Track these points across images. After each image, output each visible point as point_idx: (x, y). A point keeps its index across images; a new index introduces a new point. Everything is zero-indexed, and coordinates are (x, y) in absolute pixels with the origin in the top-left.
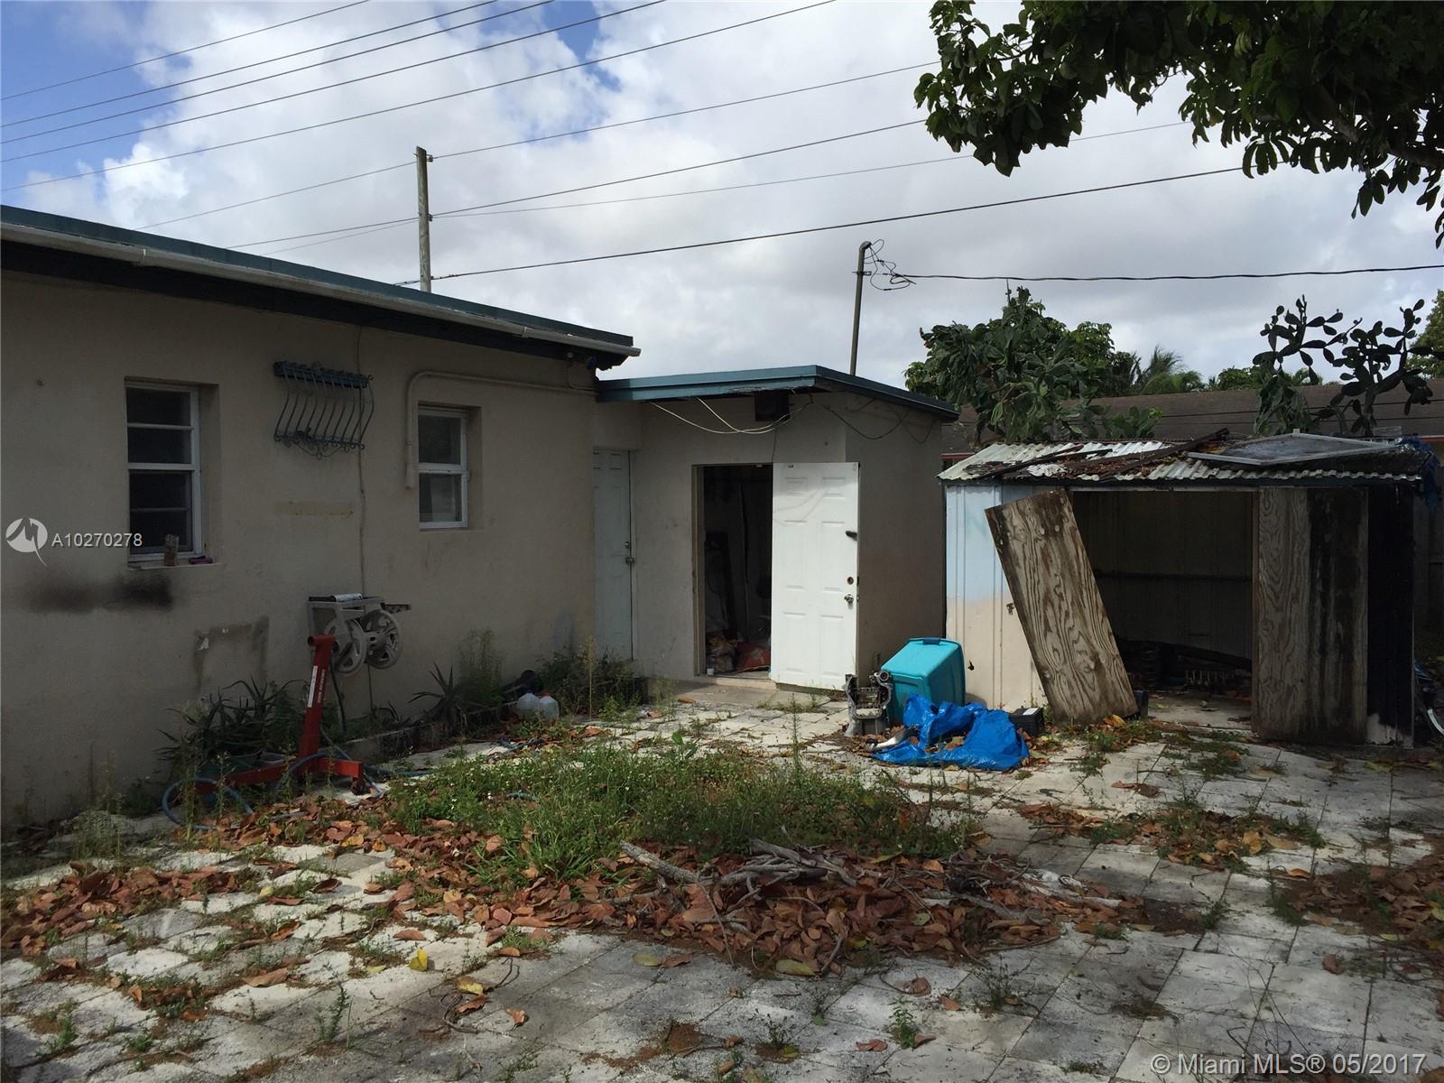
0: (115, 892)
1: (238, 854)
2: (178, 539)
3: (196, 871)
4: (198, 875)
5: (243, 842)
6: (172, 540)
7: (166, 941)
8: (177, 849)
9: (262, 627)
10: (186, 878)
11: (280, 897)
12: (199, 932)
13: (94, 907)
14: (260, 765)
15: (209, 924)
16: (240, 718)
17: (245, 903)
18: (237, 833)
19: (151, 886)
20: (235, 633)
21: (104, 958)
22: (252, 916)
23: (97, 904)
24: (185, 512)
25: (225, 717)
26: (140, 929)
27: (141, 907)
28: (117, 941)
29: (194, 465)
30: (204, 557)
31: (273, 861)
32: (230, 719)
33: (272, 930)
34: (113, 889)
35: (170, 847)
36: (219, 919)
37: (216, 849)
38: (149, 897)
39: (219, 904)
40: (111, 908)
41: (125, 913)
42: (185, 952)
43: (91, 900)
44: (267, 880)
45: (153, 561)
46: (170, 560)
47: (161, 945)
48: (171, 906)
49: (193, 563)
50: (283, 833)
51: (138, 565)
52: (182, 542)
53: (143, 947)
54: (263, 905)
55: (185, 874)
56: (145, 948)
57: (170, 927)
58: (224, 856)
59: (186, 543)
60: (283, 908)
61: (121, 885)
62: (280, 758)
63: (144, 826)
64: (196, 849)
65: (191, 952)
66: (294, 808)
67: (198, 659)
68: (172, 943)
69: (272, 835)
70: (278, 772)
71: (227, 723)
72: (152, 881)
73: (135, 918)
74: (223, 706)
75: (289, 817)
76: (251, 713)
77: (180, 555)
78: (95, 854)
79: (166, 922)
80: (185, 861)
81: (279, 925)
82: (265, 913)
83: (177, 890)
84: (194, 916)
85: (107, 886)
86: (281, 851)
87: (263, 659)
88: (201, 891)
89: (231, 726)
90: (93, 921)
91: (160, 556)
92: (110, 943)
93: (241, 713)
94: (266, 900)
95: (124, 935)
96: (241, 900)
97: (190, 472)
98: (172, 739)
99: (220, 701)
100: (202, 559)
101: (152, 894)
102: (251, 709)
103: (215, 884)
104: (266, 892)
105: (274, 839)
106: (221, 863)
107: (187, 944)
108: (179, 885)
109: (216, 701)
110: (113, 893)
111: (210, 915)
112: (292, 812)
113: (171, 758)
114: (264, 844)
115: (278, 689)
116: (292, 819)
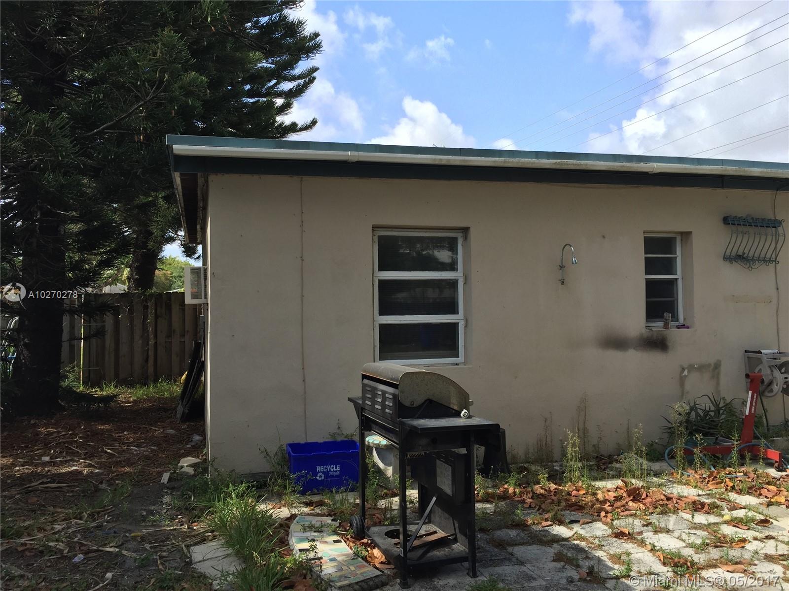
0: (644, 499)
1: (708, 492)
2: (670, 315)
3: (686, 497)
4: (687, 500)
5: (710, 486)
6: (668, 315)
7: (672, 531)
8: (674, 482)
9: (717, 366)
10: (681, 500)
11: (736, 522)
12: (691, 531)
13: (634, 504)
14: (718, 444)
15: (696, 528)
16: (705, 416)
17: (715, 521)
18: (707, 480)
19: (662, 500)
20: (702, 368)
21: (641, 533)
22: (720, 530)
23: (635, 503)
24: (674, 301)
25: (697, 415)
26: (659, 522)
27: (658, 510)
28: (647, 525)
29: (679, 275)
30: (684, 325)
31: (729, 501)
32: (700, 416)
33: (732, 541)
34: (643, 497)
35: (670, 481)
36: (700, 527)
37: (696, 487)
38: (662, 505)
39: (701, 518)
40: (642, 507)
41: (650, 511)
42: (684, 541)
43: (632, 500)
44: (726, 511)
45: (658, 325)
46: (666, 326)
47: (670, 533)
48: (674, 514)
49: (679, 328)
50: (734, 486)
51: (650, 328)
52: (673, 317)
53: (661, 532)
54: (726, 525)
55: (680, 498)
56: (662, 533)
57: (674, 524)
58: (700, 492)
59: (675, 318)
60: (737, 529)
61: (647, 496)
62: (730, 442)
63: (656, 466)
64: (685, 485)
65: (687, 541)
66: (739, 472)
67: (682, 380)
68: (676, 534)
69: (727, 486)
70: (729, 450)
71: (699, 418)
72: (663, 497)
73: (655, 515)
74: (696, 408)
75: (737, 477)
76: (712, 414)
77: (672, 324)
78: (633, 477)
79: (671, 521)
80: (679, 491)
81: (736, 539)
82: (728, 530)
83: (676, 505)
84: (687, 522)
85: (639, 495)
86: (733, 496)
87: (718, 384)
88: (689, 509)
89: (701, 420)
90: (634, 512)
91: (661, 324)
92: (644, 526)
93: (707, 413)
94: (726, 522)
95: (651, 523)
96: (713, 519)
97: (676, 279)
98: (669, 422)
99: (695, 405)
100: (683, 326)
101: (664, 504)
102: (712, 411)
103: (697, 507)
104: (727, 517)
105: (729, 488)
106: (699, 495)
107: (684, 536)
108: (677, 503)
109: (692, 404)
110: (643, 499)
111: (695, 523)
112: (738, 474)
113: (669, 432)
114: (723, 490)
115: (728, 402)
116: (739, 479)
